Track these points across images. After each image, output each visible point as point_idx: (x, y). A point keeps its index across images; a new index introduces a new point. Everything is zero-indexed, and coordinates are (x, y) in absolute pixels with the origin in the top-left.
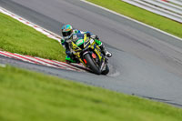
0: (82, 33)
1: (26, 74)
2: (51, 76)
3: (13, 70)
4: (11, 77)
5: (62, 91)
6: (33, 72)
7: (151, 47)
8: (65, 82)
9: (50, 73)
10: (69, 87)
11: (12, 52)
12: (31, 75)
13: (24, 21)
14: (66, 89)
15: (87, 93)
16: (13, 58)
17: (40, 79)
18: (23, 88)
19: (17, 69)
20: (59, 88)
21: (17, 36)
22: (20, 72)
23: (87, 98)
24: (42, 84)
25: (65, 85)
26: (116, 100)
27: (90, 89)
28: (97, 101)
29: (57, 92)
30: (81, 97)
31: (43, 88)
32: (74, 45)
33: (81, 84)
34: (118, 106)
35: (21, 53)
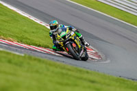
0: (65, 27)
1: (39, 61)
2: (58, 63)
3: (30, 58)
4: (29, 63)
5: (67, 74)
6: (45, 60)
7: (134, 42)
8: (69, 67)
9: (58, 61)
10: (73, 71)
11: (29, 45)
12: (43, 62)
13: (38, 21)
14: (70, 73)
15: (85, 76)
16: (30, 49)
17: (50, 65)
18: (37, 72)
19: (33, 57)
20: (64, 71)
21: (33, 33)
22: (35, 59)
23: (85, 79)
24: (51, 68)
25: (69, 70)
26: (107, 81)
27: (88, 72)
28: (93, 82)
29: (63, 74)
30: (81, 78)
31: (53, 72)
32: (58, 36)
33: (81, 68)
34: (109, 85)
35: (36, 45)
